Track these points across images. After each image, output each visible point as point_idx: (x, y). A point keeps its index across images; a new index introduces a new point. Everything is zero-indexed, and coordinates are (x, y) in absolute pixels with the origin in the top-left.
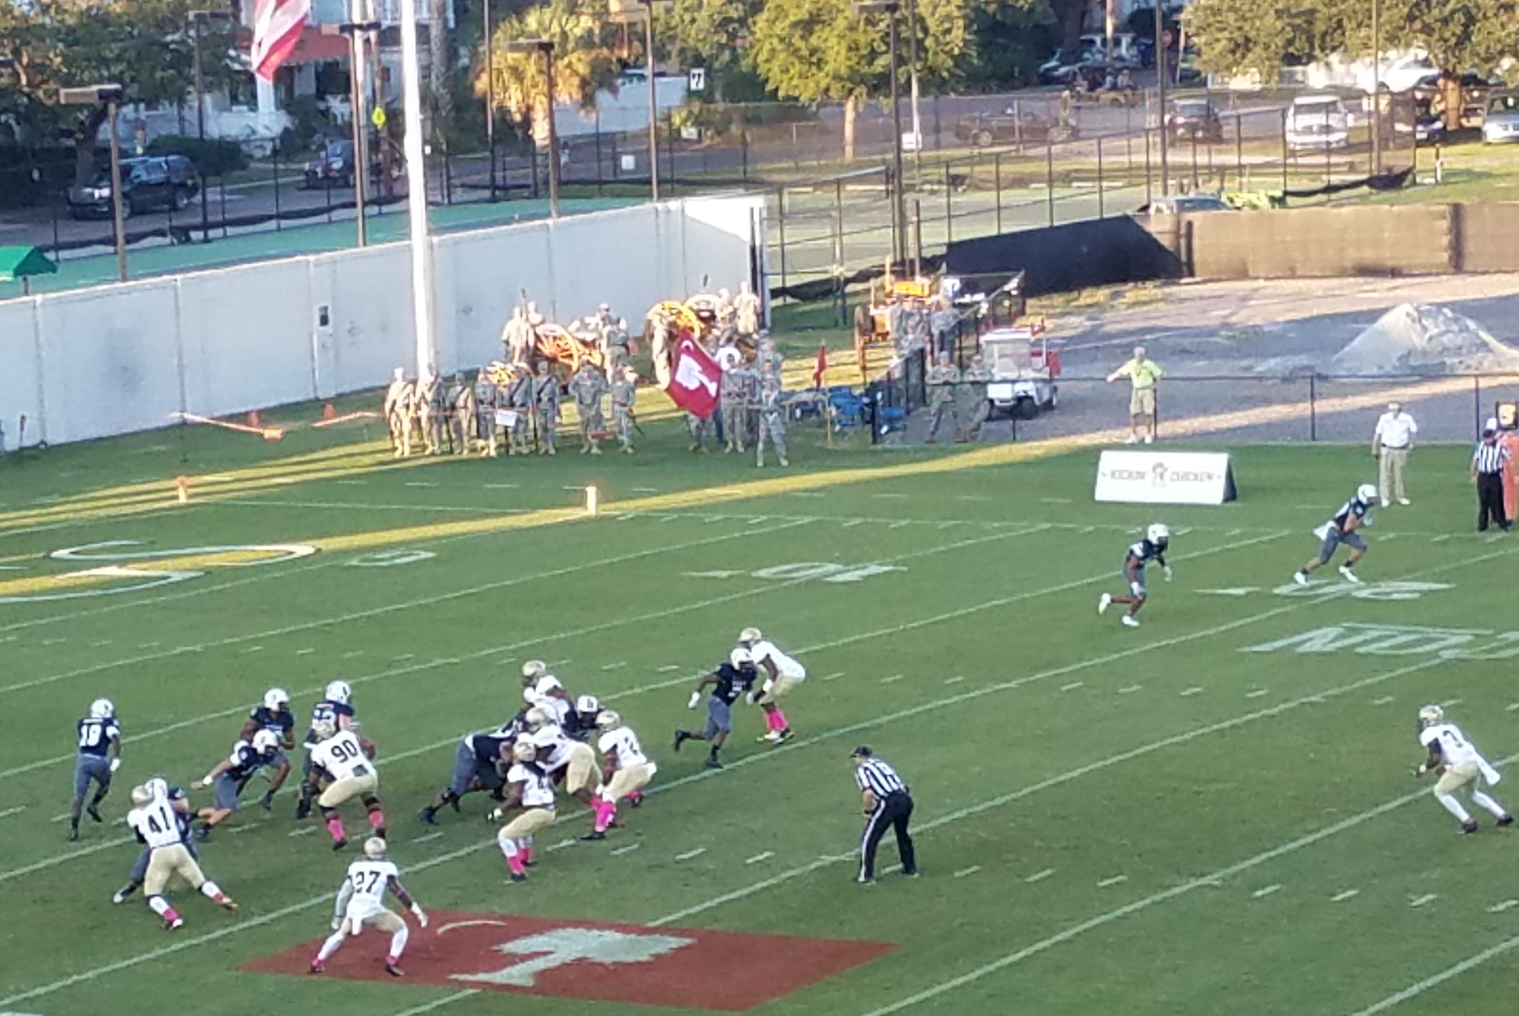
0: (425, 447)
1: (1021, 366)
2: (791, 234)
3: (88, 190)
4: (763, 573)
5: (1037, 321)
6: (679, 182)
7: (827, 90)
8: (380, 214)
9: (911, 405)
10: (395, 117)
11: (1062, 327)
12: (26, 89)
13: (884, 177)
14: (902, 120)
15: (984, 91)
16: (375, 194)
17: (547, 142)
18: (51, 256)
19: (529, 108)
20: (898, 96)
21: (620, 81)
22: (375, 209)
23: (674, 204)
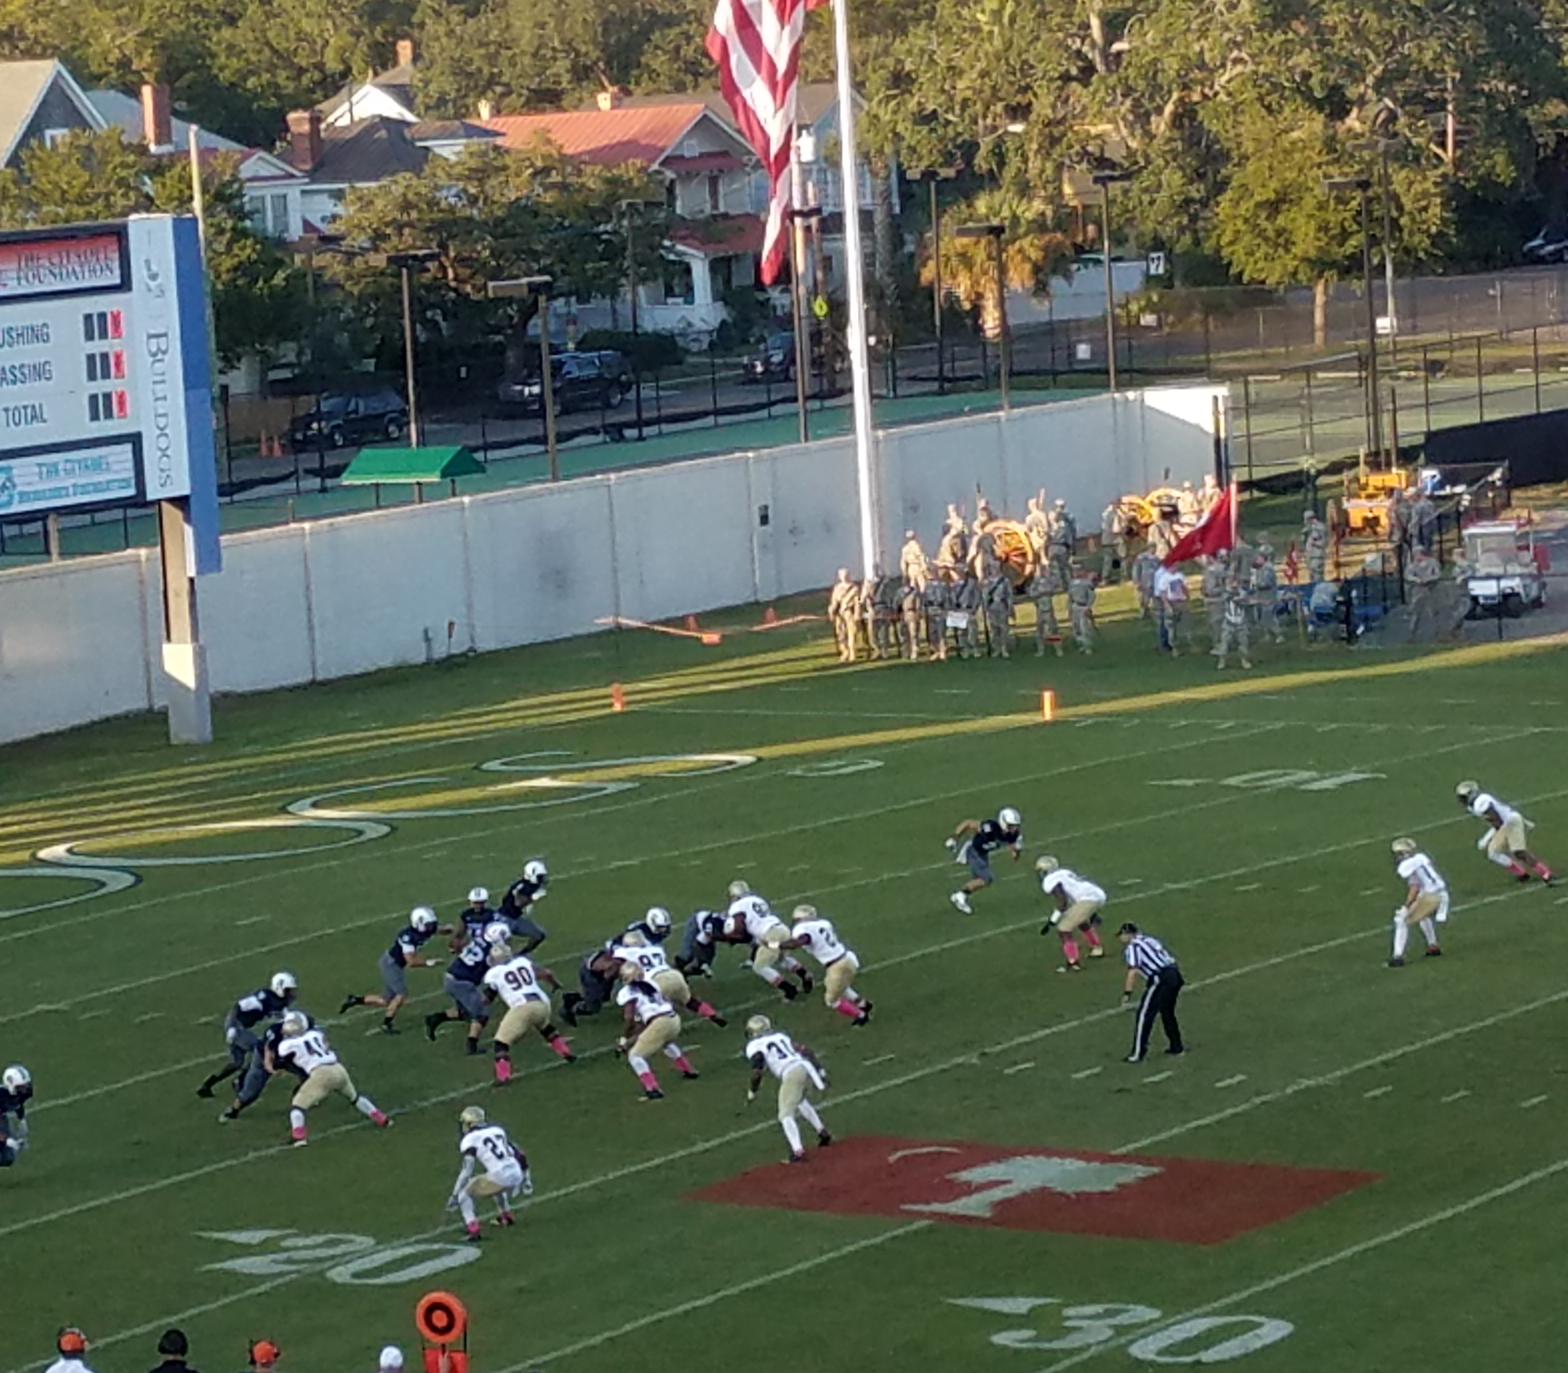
0: (870, 650)
1: (1507, 561)
2: (1260, 423)
3: (518, 388)
4: (1233, 781)
5: (1525, 514)
6: (1138, 371)
7: (1295, 274)
8: (822, 409)
9: (1389, 603)
10: (838, 308)
11: (1551, 520)
12: (453, 284)
13: (1356, 362)
14: (1376, 303)
15: (1464, 272)
16: (817, 390)
17: (997, 331)
18: (479, 456)
19: (980, 296)
20: (1371, 278)
21: (1075, 266)
22: (816, 404)
23: (1131, 395)
